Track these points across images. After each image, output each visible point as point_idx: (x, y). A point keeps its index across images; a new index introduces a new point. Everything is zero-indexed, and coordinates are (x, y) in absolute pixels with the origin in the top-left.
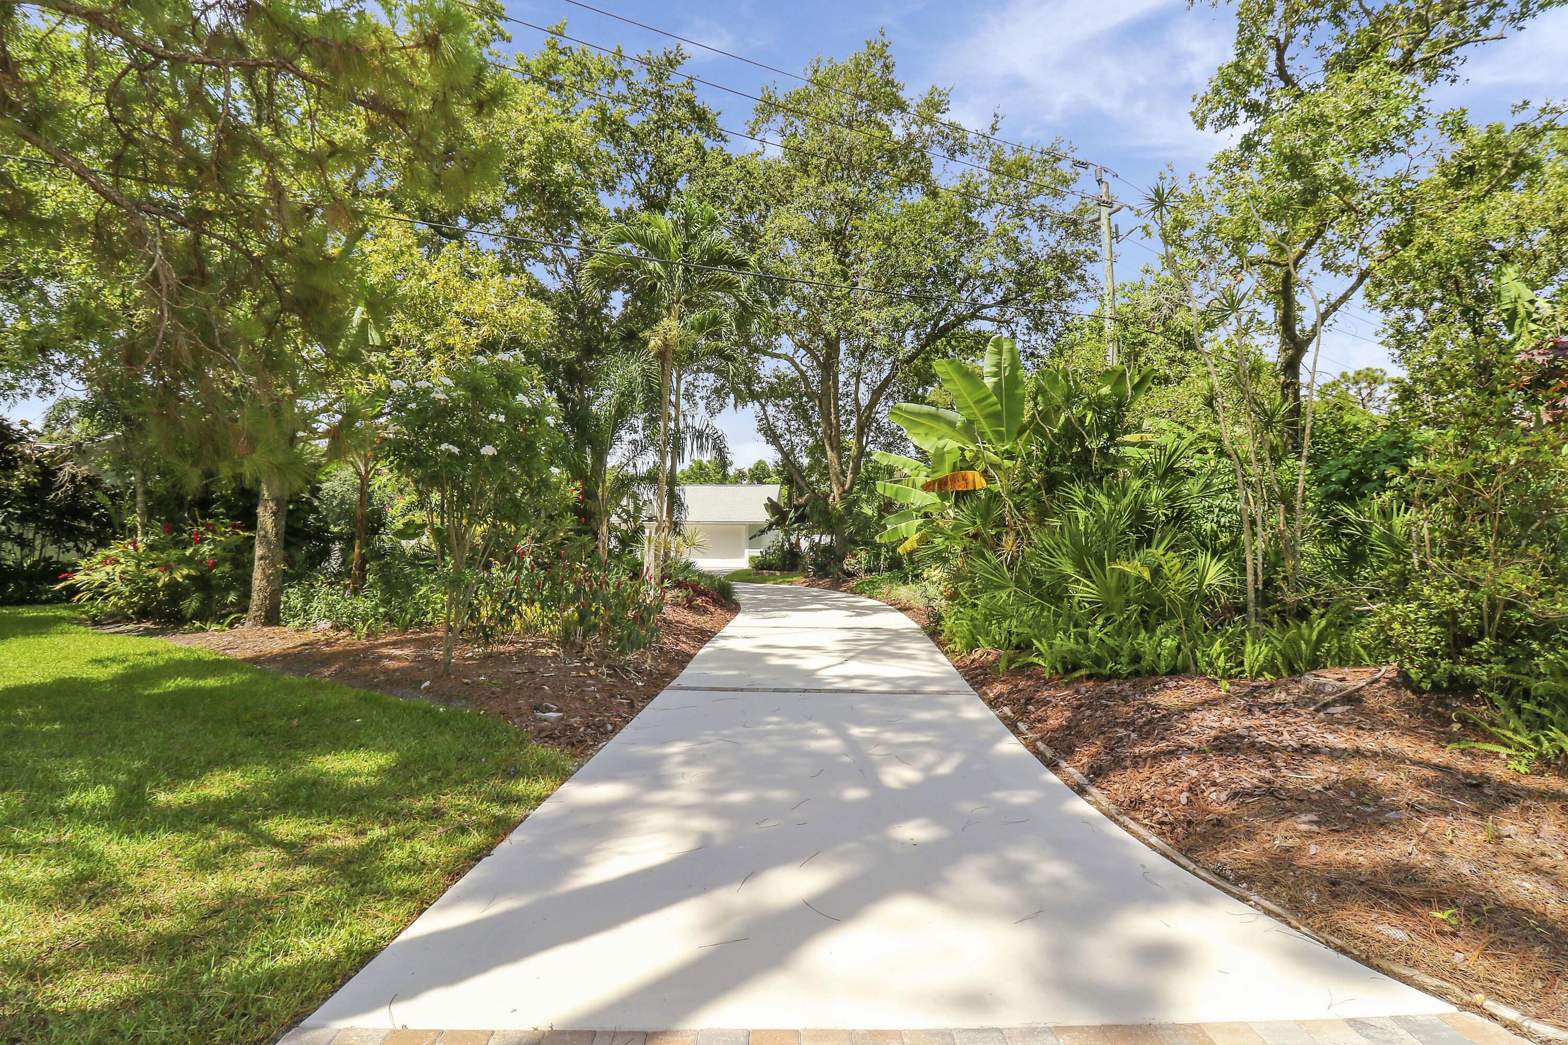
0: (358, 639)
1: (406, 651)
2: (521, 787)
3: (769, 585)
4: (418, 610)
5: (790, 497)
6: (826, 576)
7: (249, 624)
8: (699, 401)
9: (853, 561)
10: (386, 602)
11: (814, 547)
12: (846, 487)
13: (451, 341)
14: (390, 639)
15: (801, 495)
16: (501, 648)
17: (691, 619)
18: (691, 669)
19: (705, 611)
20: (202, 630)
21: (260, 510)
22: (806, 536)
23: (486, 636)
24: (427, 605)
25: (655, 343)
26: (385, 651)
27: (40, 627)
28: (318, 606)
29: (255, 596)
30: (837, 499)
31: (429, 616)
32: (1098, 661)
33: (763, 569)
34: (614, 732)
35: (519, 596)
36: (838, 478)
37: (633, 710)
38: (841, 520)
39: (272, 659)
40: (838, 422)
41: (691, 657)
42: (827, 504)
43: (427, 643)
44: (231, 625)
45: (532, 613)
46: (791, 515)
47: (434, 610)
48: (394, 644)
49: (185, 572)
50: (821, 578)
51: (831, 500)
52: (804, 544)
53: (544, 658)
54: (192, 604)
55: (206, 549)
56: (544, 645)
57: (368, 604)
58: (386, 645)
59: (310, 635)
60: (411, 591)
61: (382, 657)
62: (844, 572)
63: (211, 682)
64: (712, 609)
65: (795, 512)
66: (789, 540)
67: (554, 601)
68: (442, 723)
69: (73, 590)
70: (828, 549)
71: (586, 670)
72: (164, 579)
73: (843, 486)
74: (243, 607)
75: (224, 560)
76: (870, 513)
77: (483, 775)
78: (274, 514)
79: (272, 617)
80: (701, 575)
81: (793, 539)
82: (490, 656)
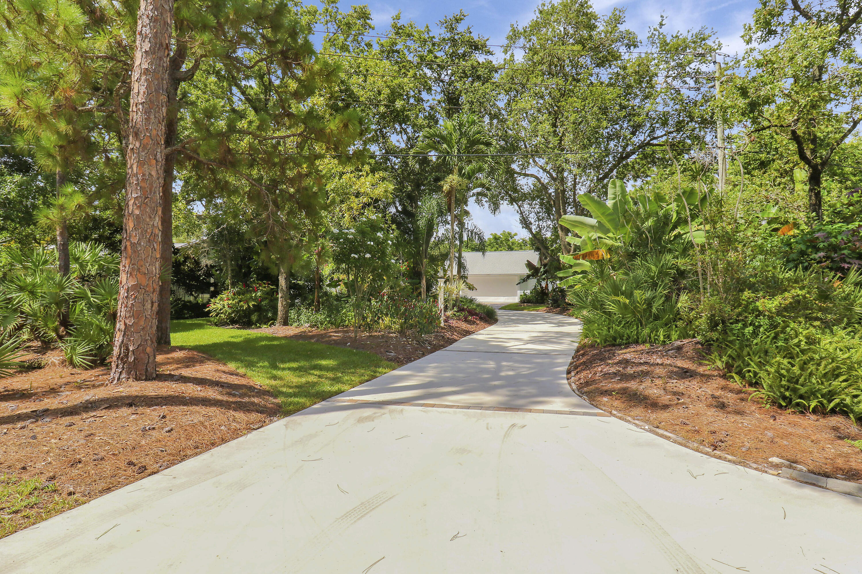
0: (320, 331)
1: (340, 334)
2: (380, 370)
3: (525, 312)
4: (342, 320)
5: (540, 259)
6: (558, 306)
7: (277, 325)
10: (330, 316)
11: (557, 289)
13: (352, 205)
14: (332, 330)
15: (546, 258)
16: (376, 334)
17: (464, 326)
18: (455, 345)
19: (474, 323)
20: (260, 327)
21: (280, 278)
22: (552, 282)
23: (370, 328)
24: (346, 317)
25: (446, 187)
26: (332, 334)
27: (200, 326)
28: (303, 318)
29: (279, 313)
31: (347, 322)
32: (615, 339)
34: (414, 361)
35: (382, 313)
36: (565, 247)
37: (424, 355)
39: (291, 337)
41: (456, 341)
43: (347, 332)
44: (270, 326)
45: (387, 320)
46: (542, 270)
47: (349, 320)
48: (335, 332)
49: (253, 303)
50: (555, 308)
52: (551, 287)
53: (392, 337)
54: (254, 318)
55: (259, 294)
56: (392, 333)
57: (323, 317)
58: (332, 332)
59: (301, 329)
60: (338, 312)
61: (331, 336)
63: (275, 343)
64: (478, 322)
65: (544, 268)
66: (541, 285)
67: (396, 314)
68: (355, 354)
69: (209, 312)
71: (408, 342)
72: (245, 306)
74: (274, 318)
75: (266, 298)
77: (369, 367)
78: (285, 279)
79: (286, 323)
80: (479, 305)
81: (544, 284)
82: (371, 336)
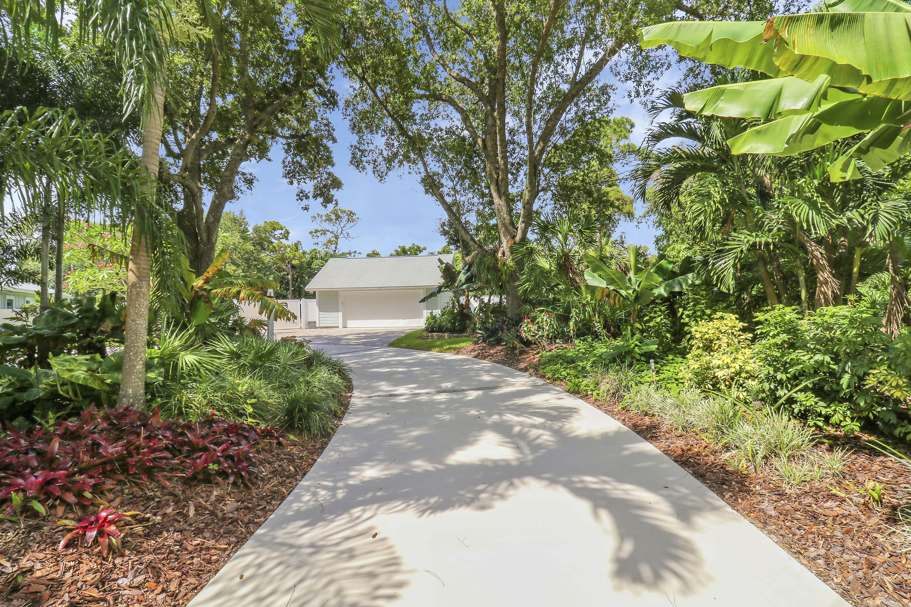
6: (499, 342)
8: (366, 165)
9: (534, 328)
11: (484, 308)
12: (518, 238)
22: (475, 296)
30: (507, 253)
33: (432, 331)
36: (507, 229)
38: (513, 276)
40: (506, 164)
42: (497, 260)
50: (492, 345)
51: (500, 255)
52: (475, 304)
62: (521, 340)
65: (466, 272)
66: (458, 301)
70: (498, 310)
73: (514, 237)
76: (547, 266)
81: (463, 300)
